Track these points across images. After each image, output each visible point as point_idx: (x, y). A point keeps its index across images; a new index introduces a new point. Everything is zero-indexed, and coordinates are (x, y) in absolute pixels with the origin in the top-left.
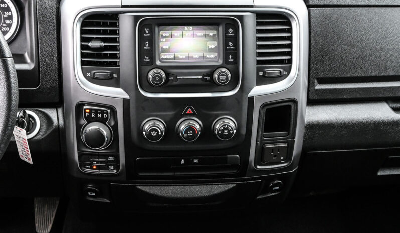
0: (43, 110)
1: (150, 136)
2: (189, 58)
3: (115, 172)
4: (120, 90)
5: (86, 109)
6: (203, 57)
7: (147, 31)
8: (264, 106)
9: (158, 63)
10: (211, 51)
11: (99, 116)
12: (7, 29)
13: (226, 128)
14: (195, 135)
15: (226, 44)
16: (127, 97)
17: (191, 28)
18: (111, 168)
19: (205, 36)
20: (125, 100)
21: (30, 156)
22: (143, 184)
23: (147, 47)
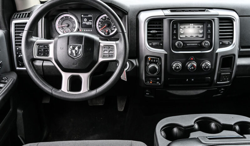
0: (130, 60)
1: (176, 69)
2: (191, 37)
3: (160, 84)
4: (163, 50)
5: (149, 58)
6: (197, 36)
7: (175, 25)
8: (222, 57)
9: (179, 39)
10: (201, 34)
11: (154, 61)
12: (114, 29)
13: (207, 65)
14: (194, 68)
15: (207, 31)
16: (166, 53)
17: (193, 24)
18: (158, 83)
19: (198, 27)
20: (165, 54)
21: (126, 78)
22: (169, 89)
23: (175, 32)
